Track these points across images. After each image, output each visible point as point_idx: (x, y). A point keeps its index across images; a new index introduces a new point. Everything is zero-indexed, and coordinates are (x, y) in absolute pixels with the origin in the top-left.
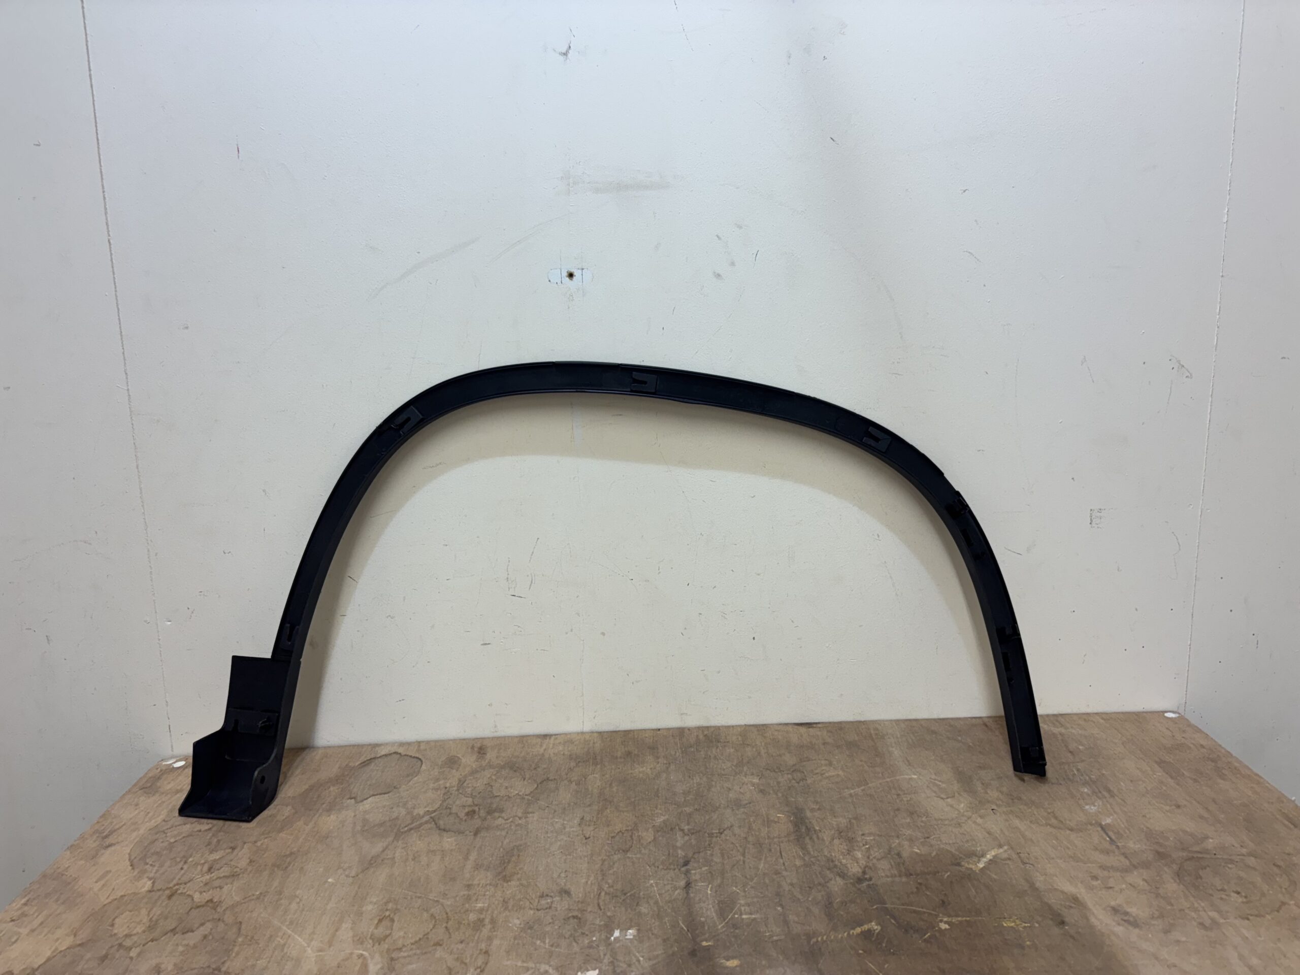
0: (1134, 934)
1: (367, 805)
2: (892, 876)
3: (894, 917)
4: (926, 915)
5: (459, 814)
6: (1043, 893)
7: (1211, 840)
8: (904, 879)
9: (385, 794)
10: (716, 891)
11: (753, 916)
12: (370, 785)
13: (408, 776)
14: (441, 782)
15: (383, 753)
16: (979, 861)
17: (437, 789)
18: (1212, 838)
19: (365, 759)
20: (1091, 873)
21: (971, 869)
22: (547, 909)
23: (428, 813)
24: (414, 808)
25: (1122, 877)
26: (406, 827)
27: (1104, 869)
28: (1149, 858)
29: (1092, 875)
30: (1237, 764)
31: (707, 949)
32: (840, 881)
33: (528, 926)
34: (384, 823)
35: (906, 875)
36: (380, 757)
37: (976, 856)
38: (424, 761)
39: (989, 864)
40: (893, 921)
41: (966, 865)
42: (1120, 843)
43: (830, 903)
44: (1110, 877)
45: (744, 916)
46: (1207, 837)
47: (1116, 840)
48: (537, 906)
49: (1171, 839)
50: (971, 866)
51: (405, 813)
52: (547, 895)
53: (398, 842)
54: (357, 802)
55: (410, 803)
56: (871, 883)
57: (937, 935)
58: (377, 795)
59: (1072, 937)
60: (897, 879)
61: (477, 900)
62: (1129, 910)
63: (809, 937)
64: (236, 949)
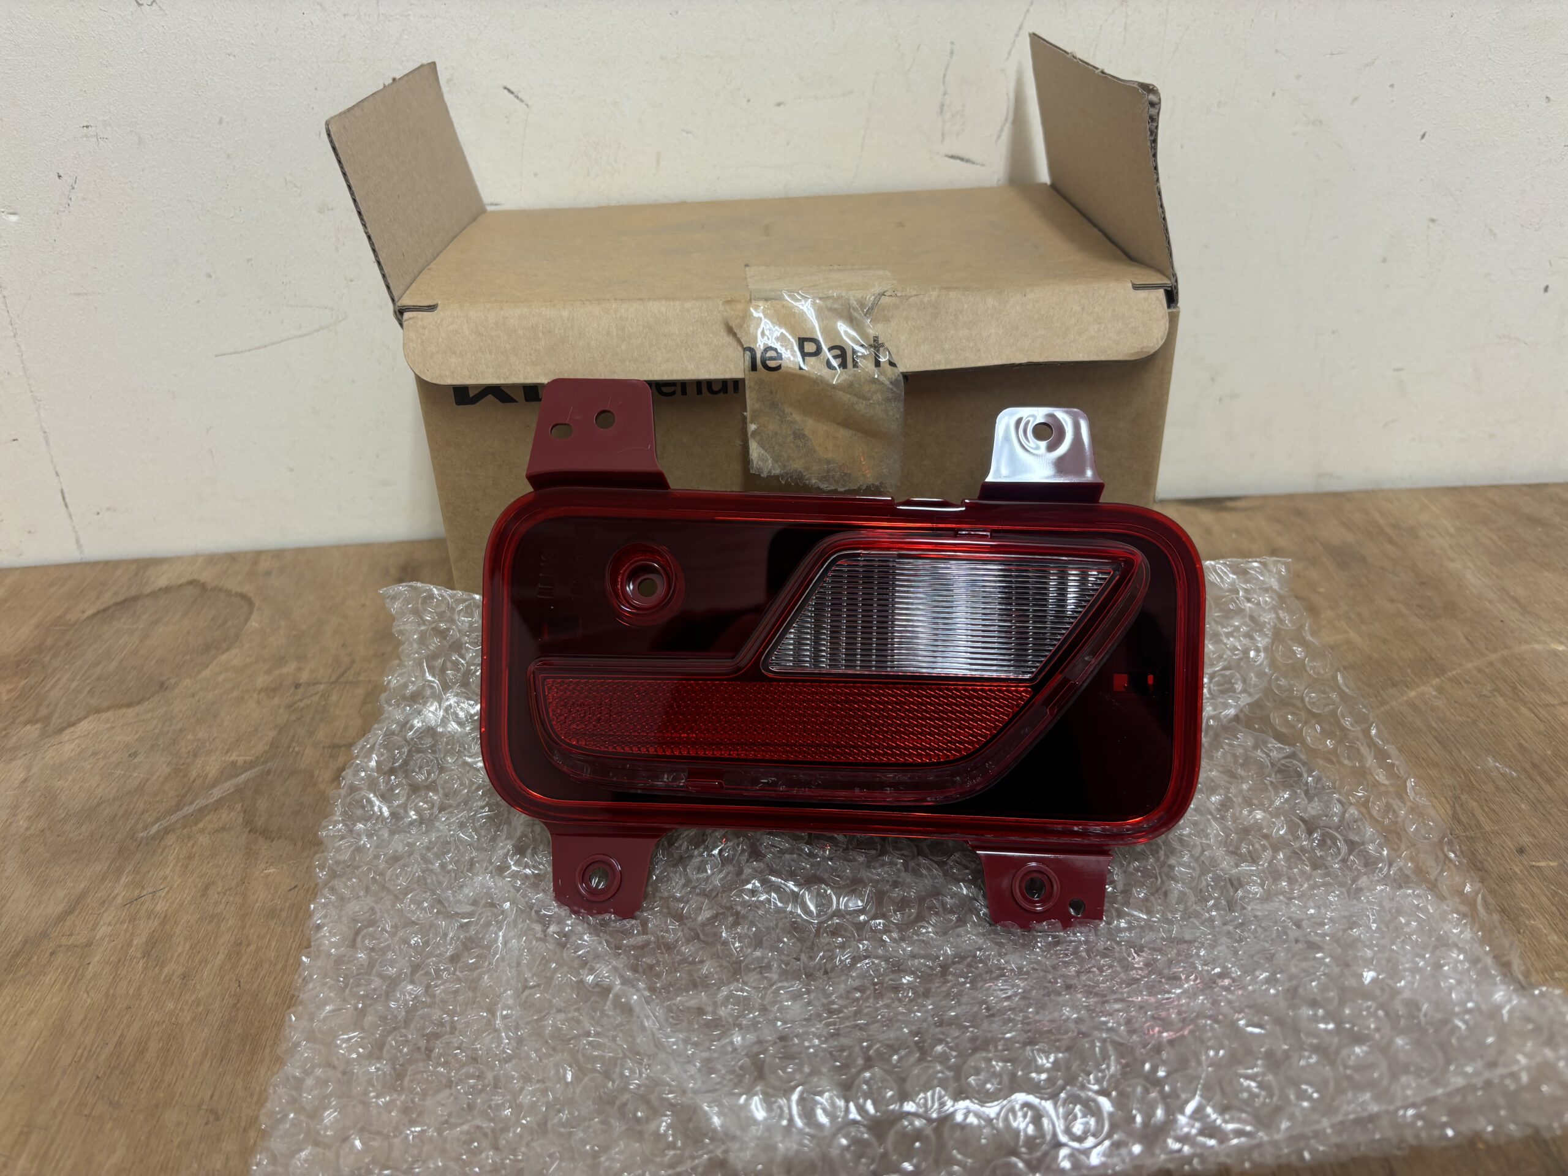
1: (69, 744)
5: (316, 773)
9: (130, 705)
12: (98, 679)
13: (207, 648)
14: (289, 668)
15: (162, 582)
17: (271, 691)
19: (112, 602)
23: (233, 770)
24: (195, 755)
26: (157, 820)
34: (99, 805)
36: (154, 594)
38: (257, 604)
51: (167, 770)
53: (119, 877)
54: (44, 734)
55: (190, 737)
58: (109, 708)
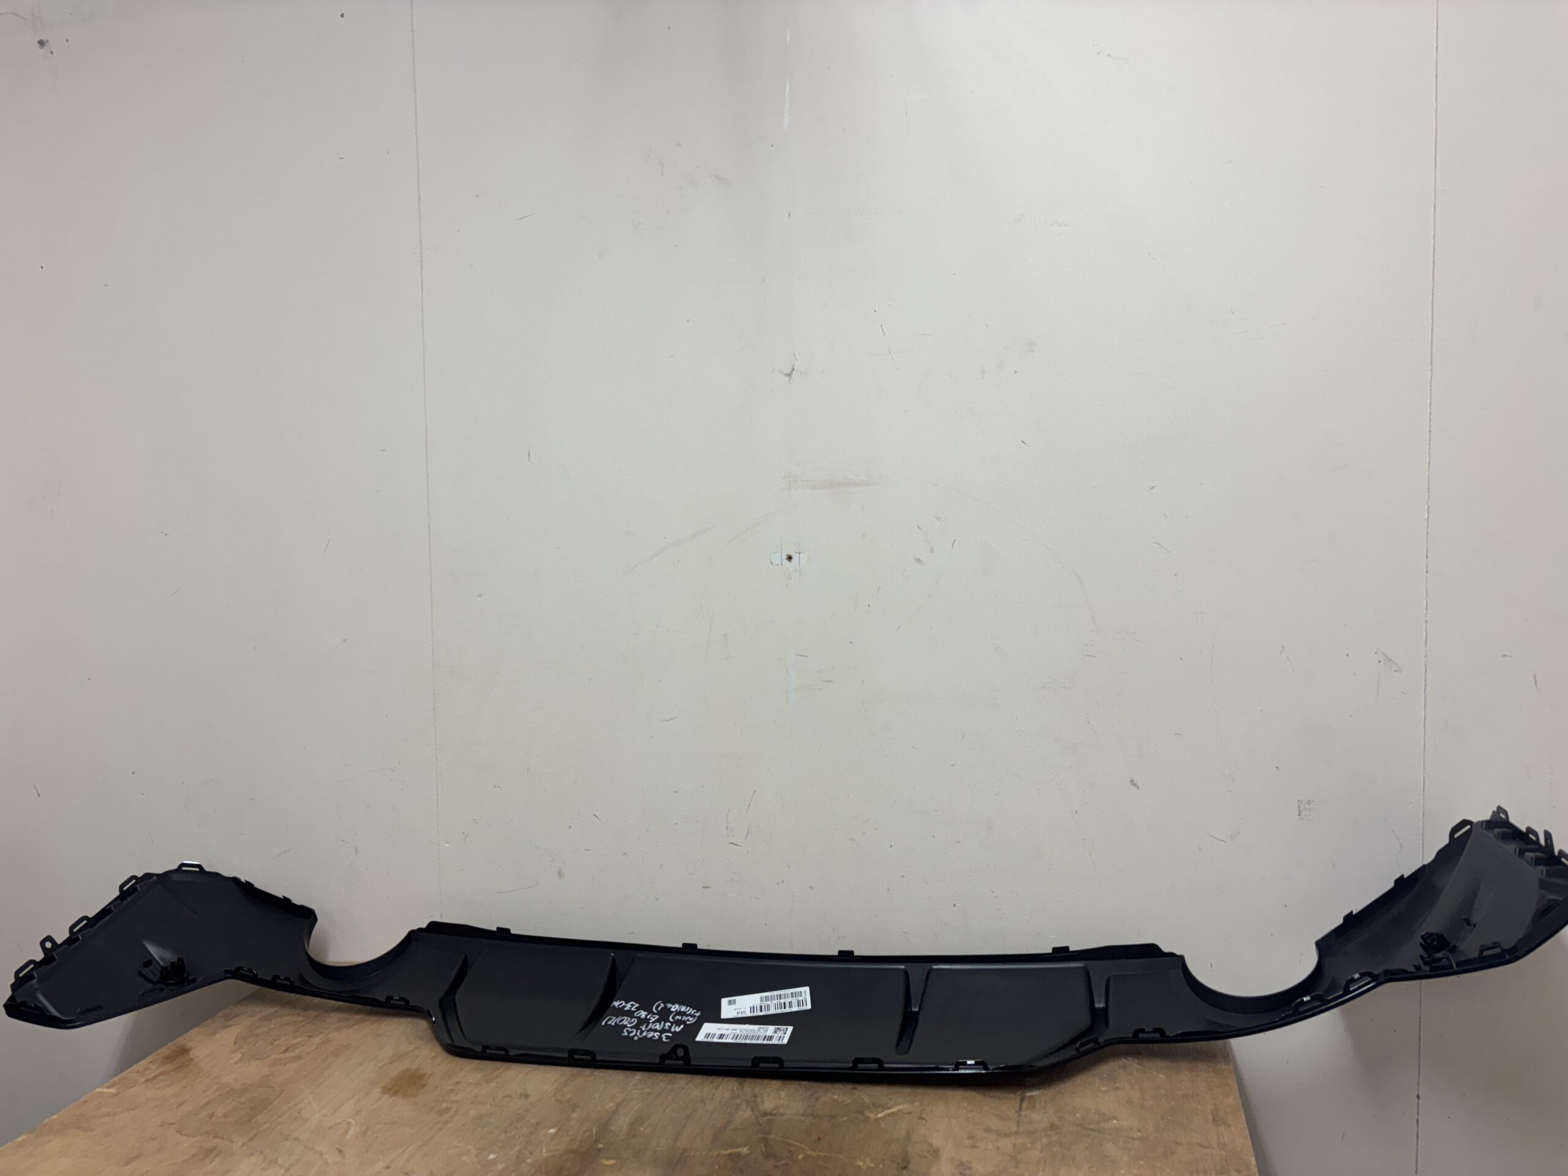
2: (795, 1115)
3: (766, 1145)
4: (795, 1147)
6: (911, 1143)
8: (802, 1119)
10: (641, 1109)
16: (882, 1111)
20: (972, 1133)
21: (868, 1118)
22: (503, 1106)
25: (996, 1140)
27: (987, 1132)
28: (1038, 1128)
29: (972, 1135)
31: (599, 1150)
32: (748, 1114)
33: (480, 1117)
39: (888, 1115)
40: (764, 1149)
43: (725, 1128)
44: (986, 1138)
48: (497, 1103)
50: (870, 1115)
56: (774, 1117)
57: (790, 1163)
60: (798, 1118)
61: (456, 1094)
62: (975, 1166)
63: (685, 1150)
64: (270, 1107)
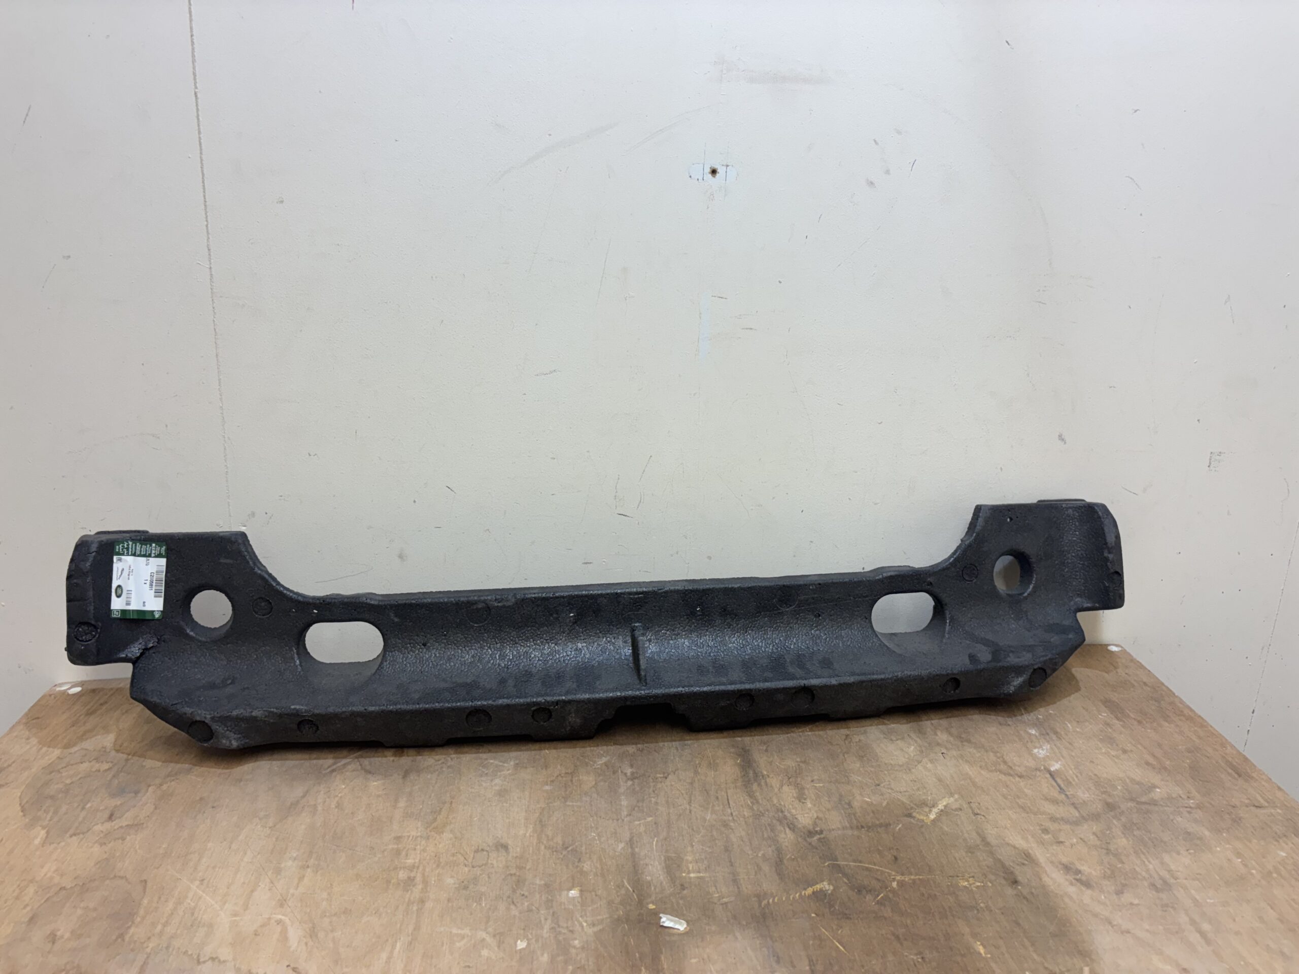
0: (1087, 896)
2: (844, 828)
3: (845, 875)
4: (879, 873)
6: (994, 848)
7: (1158, 790)
8: (856, 833)
10: (662, 845)
11: (702, 875)
16: (930, 811)
18: (1159, 788)
20: (1042, 825)
21: (923, 821)
22: (482, 865)
25: (1073, 832)
26: (328, 768)
27: (1054, 821)
28: (1098, 810)
29: (1043, 827)
30: (1181, 706)
32: (790, 835)
33: (463, 886)
34: (304, 763)
35: (857, 827)
37: (927, 805)
39: (941, 815)
40: (845, 880)
41: (918, 816)
42: (1069, 791)
43: (781, 861)
44: (1060, 830)
45: (692, 875)
46: (1155, 786)
47: (1065, 788)
48: (472, 863)
49: (1119, 788)
50: (922, 817)
52: (483, 850)
53: (320, 785)
56: (822, 836)
57: (891, 895)
59: (1025, 898)
60: (850, 832)
61: (407, 855)
62: (1082, 868)
63: (760, 897)
64: (142, 912)
